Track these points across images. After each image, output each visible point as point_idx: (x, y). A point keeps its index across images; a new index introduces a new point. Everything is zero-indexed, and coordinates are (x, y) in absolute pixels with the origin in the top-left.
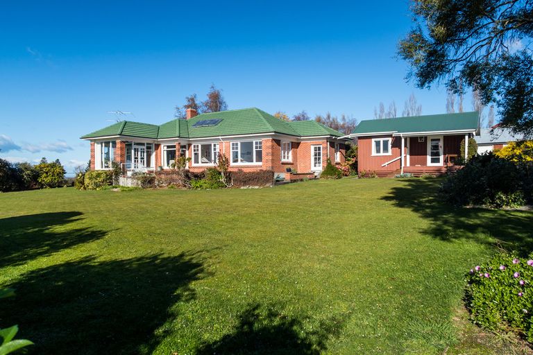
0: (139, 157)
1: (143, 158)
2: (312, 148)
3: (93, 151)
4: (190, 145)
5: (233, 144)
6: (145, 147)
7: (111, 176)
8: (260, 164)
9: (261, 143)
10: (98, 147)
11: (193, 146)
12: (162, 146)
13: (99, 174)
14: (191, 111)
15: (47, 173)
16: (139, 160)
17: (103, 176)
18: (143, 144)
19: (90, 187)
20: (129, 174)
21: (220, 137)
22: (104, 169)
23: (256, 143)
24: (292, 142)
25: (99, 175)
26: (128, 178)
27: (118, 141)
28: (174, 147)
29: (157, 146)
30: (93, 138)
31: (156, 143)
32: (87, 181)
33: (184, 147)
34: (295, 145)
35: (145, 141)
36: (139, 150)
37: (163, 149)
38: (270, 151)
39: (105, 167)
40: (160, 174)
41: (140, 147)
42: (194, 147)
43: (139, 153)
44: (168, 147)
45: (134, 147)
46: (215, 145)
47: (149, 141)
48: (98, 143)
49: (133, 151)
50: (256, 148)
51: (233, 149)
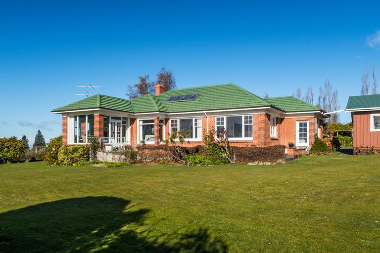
0: (116, 131)
1: (120, 133)
2: (298, 123)
3: (65, 124)
4: (167, 120)
5: (218, 119)
6: (121, 122)
7: (88, 151)
8: (251, 139)
9: (251, 118)
10: (71, 121)
11: (170, 121)
12: (138, 120)
13: (76, 148)
14: (160, 87)
15: (8, 148)
16: (116, 134)
17: (80, 151)
18: (119, 118)
19: (65, 162)
20: (108, 149)
21: (205, 112)
22: (78, 143)
23: (246, 118)
24: (277, 118)
25: (75, 150)
26: (108, 152)
27: (96, 114)
28: (153, 121)
29: (133, 121)
30: (65, 112)
31: (132, 117)
32: (61, 156)
33: (161, 121)
34: (279, 121)
35: (122, 115)
36: (116, 124)
37: (139, 123)
38: (263, 125)
39: (80, 141)
40: (143, 149)
41: (117, 121)
42: (172, 121)
43: (116, 127)
44: (144, 121)
45: (111, 121)
46: (196, 120)
47: (125, 115)
48: (71, 117)
49: (110, 125)
50: (246, 122)
51: (218, 123)
